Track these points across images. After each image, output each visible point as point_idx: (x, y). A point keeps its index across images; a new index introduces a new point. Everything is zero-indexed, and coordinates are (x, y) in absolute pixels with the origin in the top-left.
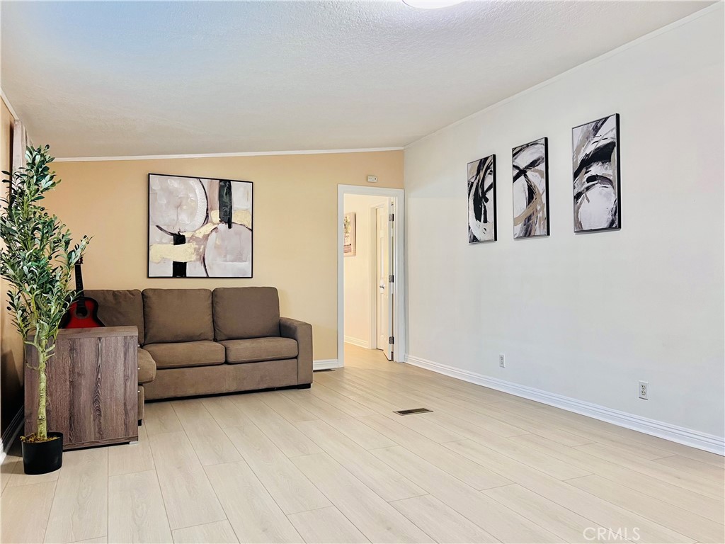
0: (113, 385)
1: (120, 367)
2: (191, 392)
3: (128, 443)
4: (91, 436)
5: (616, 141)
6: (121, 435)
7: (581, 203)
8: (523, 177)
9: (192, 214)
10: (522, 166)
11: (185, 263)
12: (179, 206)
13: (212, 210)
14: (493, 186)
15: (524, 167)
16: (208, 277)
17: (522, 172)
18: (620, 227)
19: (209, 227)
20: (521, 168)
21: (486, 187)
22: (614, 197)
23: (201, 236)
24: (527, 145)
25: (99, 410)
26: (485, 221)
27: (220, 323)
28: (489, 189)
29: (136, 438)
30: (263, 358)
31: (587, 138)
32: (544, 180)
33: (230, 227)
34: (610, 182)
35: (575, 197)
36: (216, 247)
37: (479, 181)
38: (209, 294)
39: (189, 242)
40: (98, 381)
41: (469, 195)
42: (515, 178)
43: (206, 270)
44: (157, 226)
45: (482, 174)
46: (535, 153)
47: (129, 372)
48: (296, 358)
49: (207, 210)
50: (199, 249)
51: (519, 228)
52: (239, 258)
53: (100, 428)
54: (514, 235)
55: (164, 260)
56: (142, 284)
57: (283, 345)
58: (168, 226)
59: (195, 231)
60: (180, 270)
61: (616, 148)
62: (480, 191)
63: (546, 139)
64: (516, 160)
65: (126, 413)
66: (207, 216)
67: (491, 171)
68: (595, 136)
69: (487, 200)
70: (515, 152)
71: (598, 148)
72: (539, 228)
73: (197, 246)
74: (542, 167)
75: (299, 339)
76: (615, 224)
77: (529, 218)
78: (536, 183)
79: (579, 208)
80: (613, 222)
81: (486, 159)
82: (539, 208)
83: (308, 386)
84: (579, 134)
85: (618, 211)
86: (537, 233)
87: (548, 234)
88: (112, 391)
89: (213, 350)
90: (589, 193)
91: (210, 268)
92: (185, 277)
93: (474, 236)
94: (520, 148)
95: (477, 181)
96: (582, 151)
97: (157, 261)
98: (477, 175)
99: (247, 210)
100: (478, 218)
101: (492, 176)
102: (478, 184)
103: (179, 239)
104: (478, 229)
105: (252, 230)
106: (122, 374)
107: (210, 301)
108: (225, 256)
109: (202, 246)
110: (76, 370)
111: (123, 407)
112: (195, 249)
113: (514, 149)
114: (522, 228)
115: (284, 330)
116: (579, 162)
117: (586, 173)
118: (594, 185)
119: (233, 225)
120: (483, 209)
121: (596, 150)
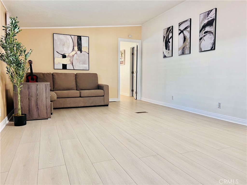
0: (42, 100)
1: (44, 94)
2: (69, 106)
3: (48, 119)
4: (36, 116)
5: (215, 18)
6: (45, 116)
7: (202, 42)
8: (182, 33)
9: (68, 47)
10: (182, 29)
11: (66, 64)
12: (64, 45)
13: (75, 46)
14: (172, 37)
15: (183, 30)
16: (74, 70)
17: (182, 32)
18: (215, 49)
19: (74, 52)
20: (182, 30)
21: (169, 38)
22: (213, 39)
23: (71, 55)
24: (184, 22)
25: (38, 108)
26: (169, 50)
27: (78, 84)
28: (170, 38)
29: (50, 117)
30: (93, 96)
31: (205, 18)
32: (189, 34)
33: (81, 52)
34: (212, 33)
35: (200, 39)
36: (77, 59)
37: (167, 36)
38: (75, 75)
39: (67, 57)
40: (37, 99)
41: (164, 41)
42: (179, 34)
43: (73, 67)
44: (57, 52)
45: (168, 33)
46: (186, 24)
47: (47, 96)
48: (103, 96)
49: (73, 46)
50: (71, 60)
51: (180, 51)
52: (84, 63)
53: (39, 114)
54: (179, 54)
55: (59, 63)
56: (52, 71)
57: (99, 92)
58: (60, 52)
59: (69, 54)
60: (64, 67)
61: (215, 21)
62: (167, 39)
63: (191, 19)
64: (180, 27)
65: (47, 109)
66: (73, 48)
67: (171, 32)
68: (208, 17)
69: (169, 42)
70: (179, 24)
71: (209, 21)
72: (187, 51)
73: (70, 59)
74: (189, 29)
75: (105, 90)
76: (213, 48)
77: (184, 48)
78: (186, 35)
79: (201, 43)
80: (212, 47)
81: (170, 27)
82: (187, 44)
83: (107, 105)
84: (202, 16)
85: (214, 43)
86: (186, 53)
87: (190, 53)
88: (42, 102)
89: (76, 93)
90: (204, 38)
91: (75, 66)
92: (67, 69)
93: (165, 55)
94: (181, 23)
95: (166, 35)
96: (203, 22)
97: (57, 64)
98: (166, 33)
99: (87, 46)
100: (166, 49)
101: (171, 34)
102: (167, 37)
103: (64, 56)
104: (166, 53)
105: (89, 54)
106: (45, 97)
107: (75, 77)
108: (80, 62)
109: (72, 59)
110: (30, 95)
111: (46, 107)
112: (69, 60)
113: (179, 23)
114: (181, 51)
115: (99, 87)
116: (202, 27)
117: (204, 30)
118: (207, 34)
119: (82, 52)
120: (168, 46)
121: (208, 22)
